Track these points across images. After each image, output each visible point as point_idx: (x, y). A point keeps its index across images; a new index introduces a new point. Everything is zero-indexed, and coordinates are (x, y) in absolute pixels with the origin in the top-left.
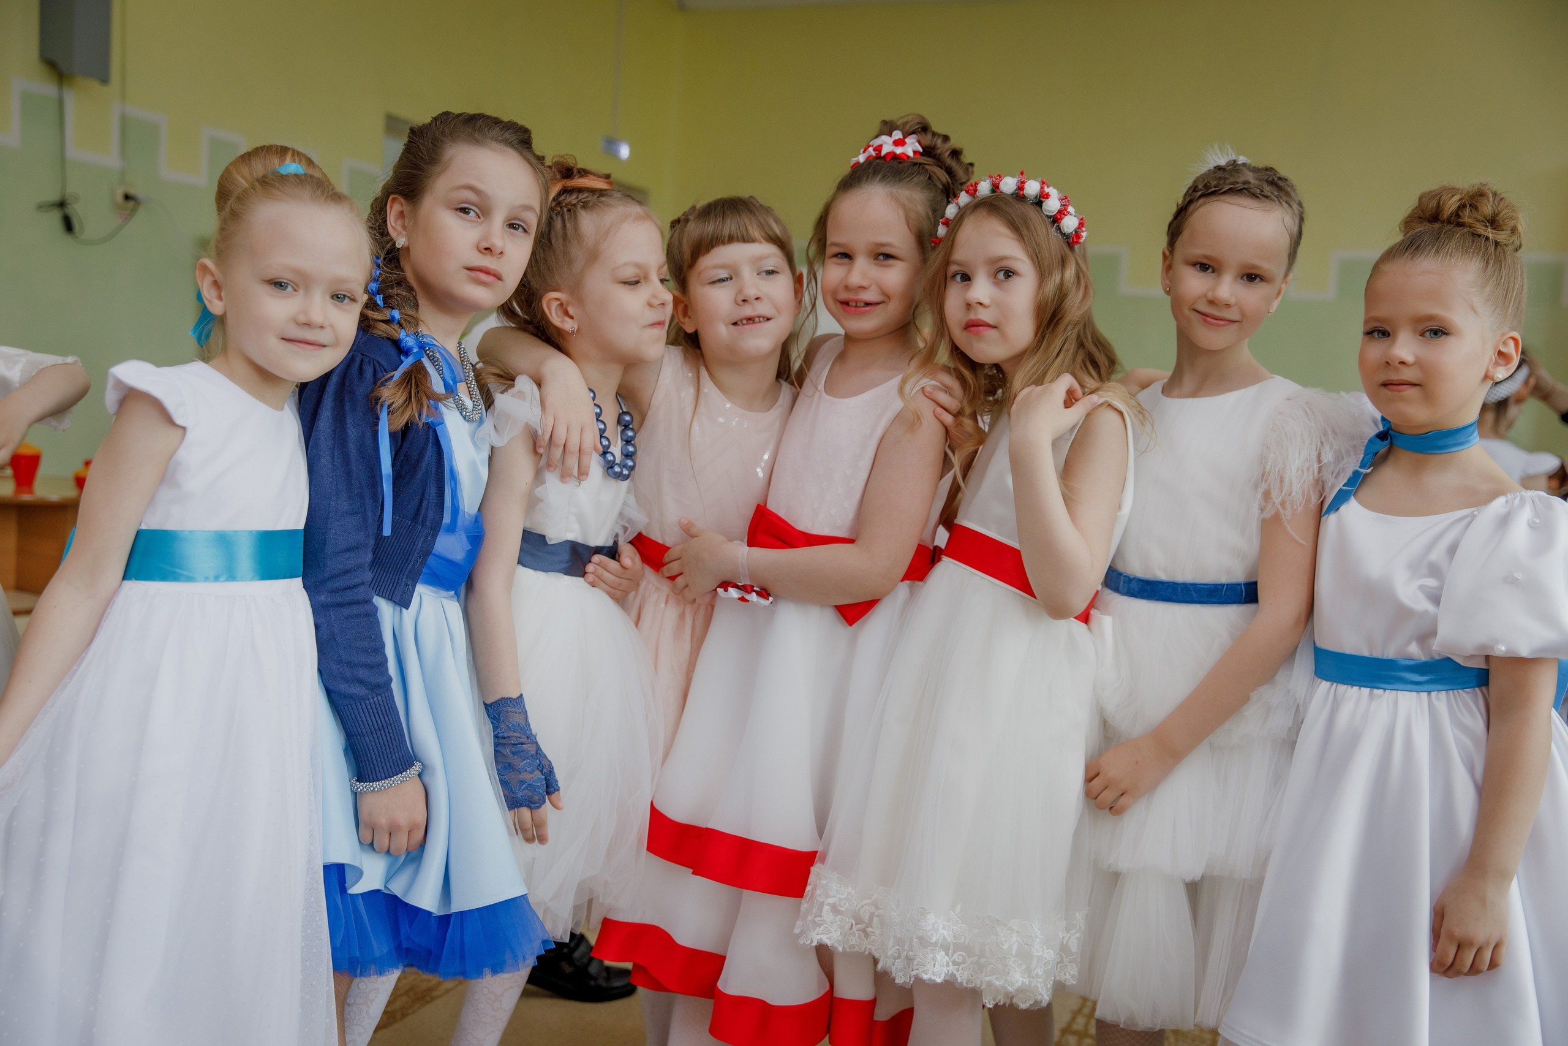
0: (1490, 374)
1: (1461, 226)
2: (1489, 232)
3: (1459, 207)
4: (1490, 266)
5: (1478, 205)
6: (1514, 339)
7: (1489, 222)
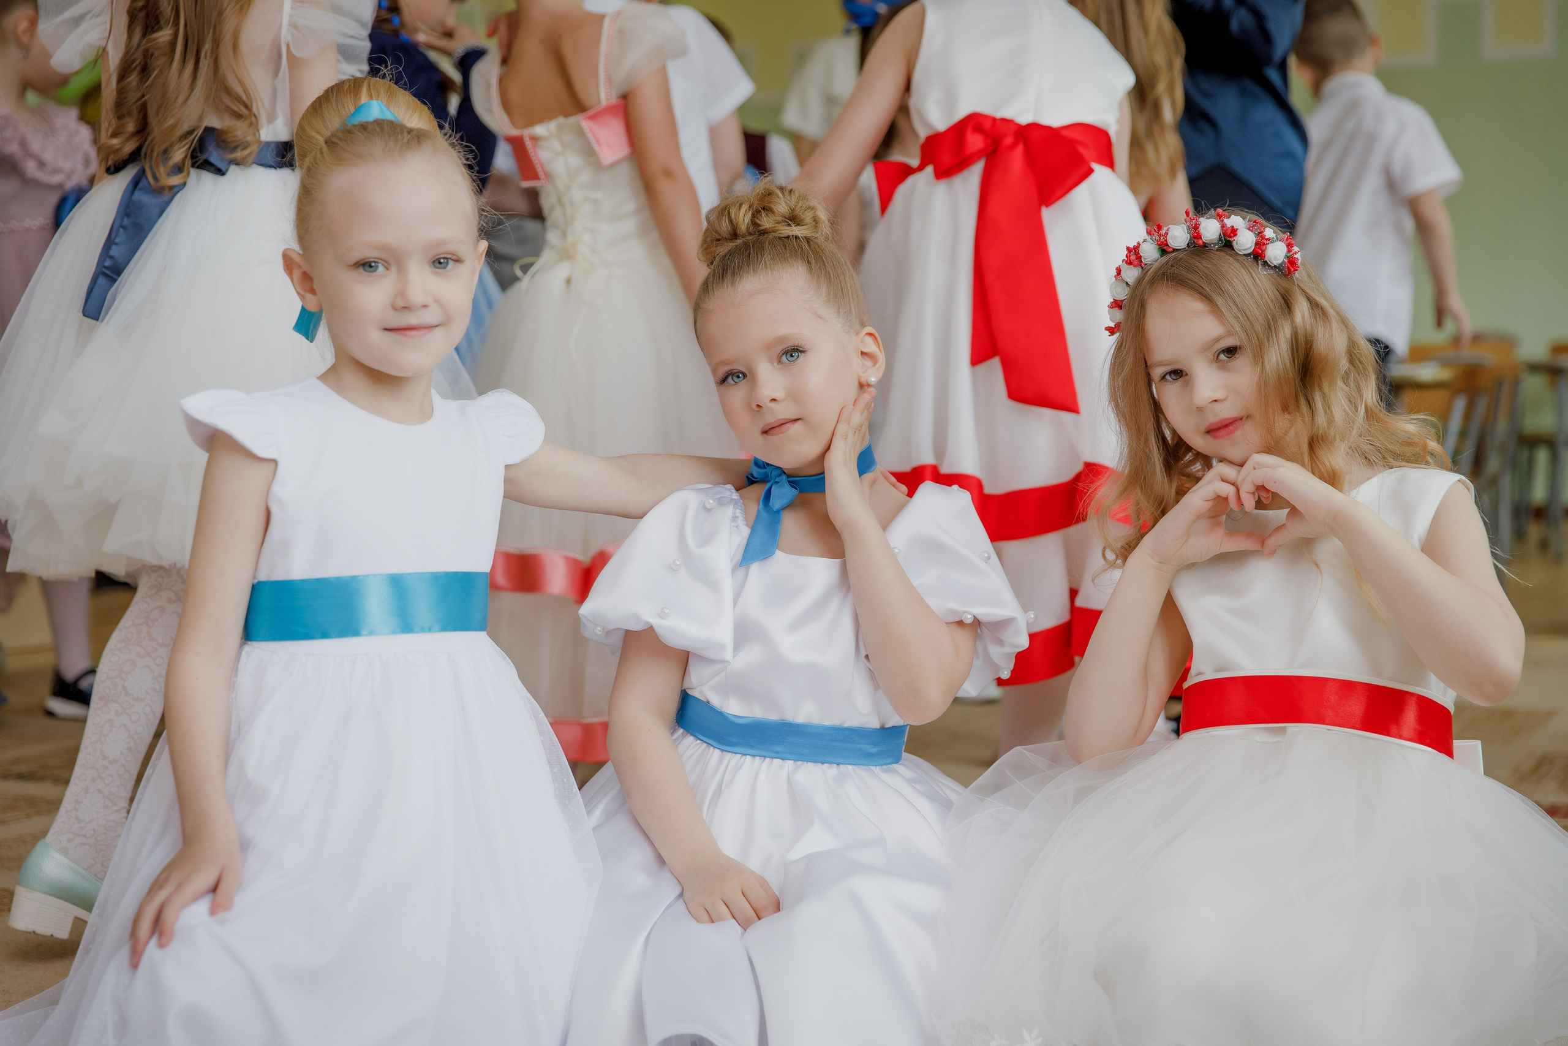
0: (863, 380)
1: (764, 234)
2: (796, 231)
3: (753, 215)
4: (813, 265)
5: (772, 206)
6: (870, 334)
7: (791, 220)
